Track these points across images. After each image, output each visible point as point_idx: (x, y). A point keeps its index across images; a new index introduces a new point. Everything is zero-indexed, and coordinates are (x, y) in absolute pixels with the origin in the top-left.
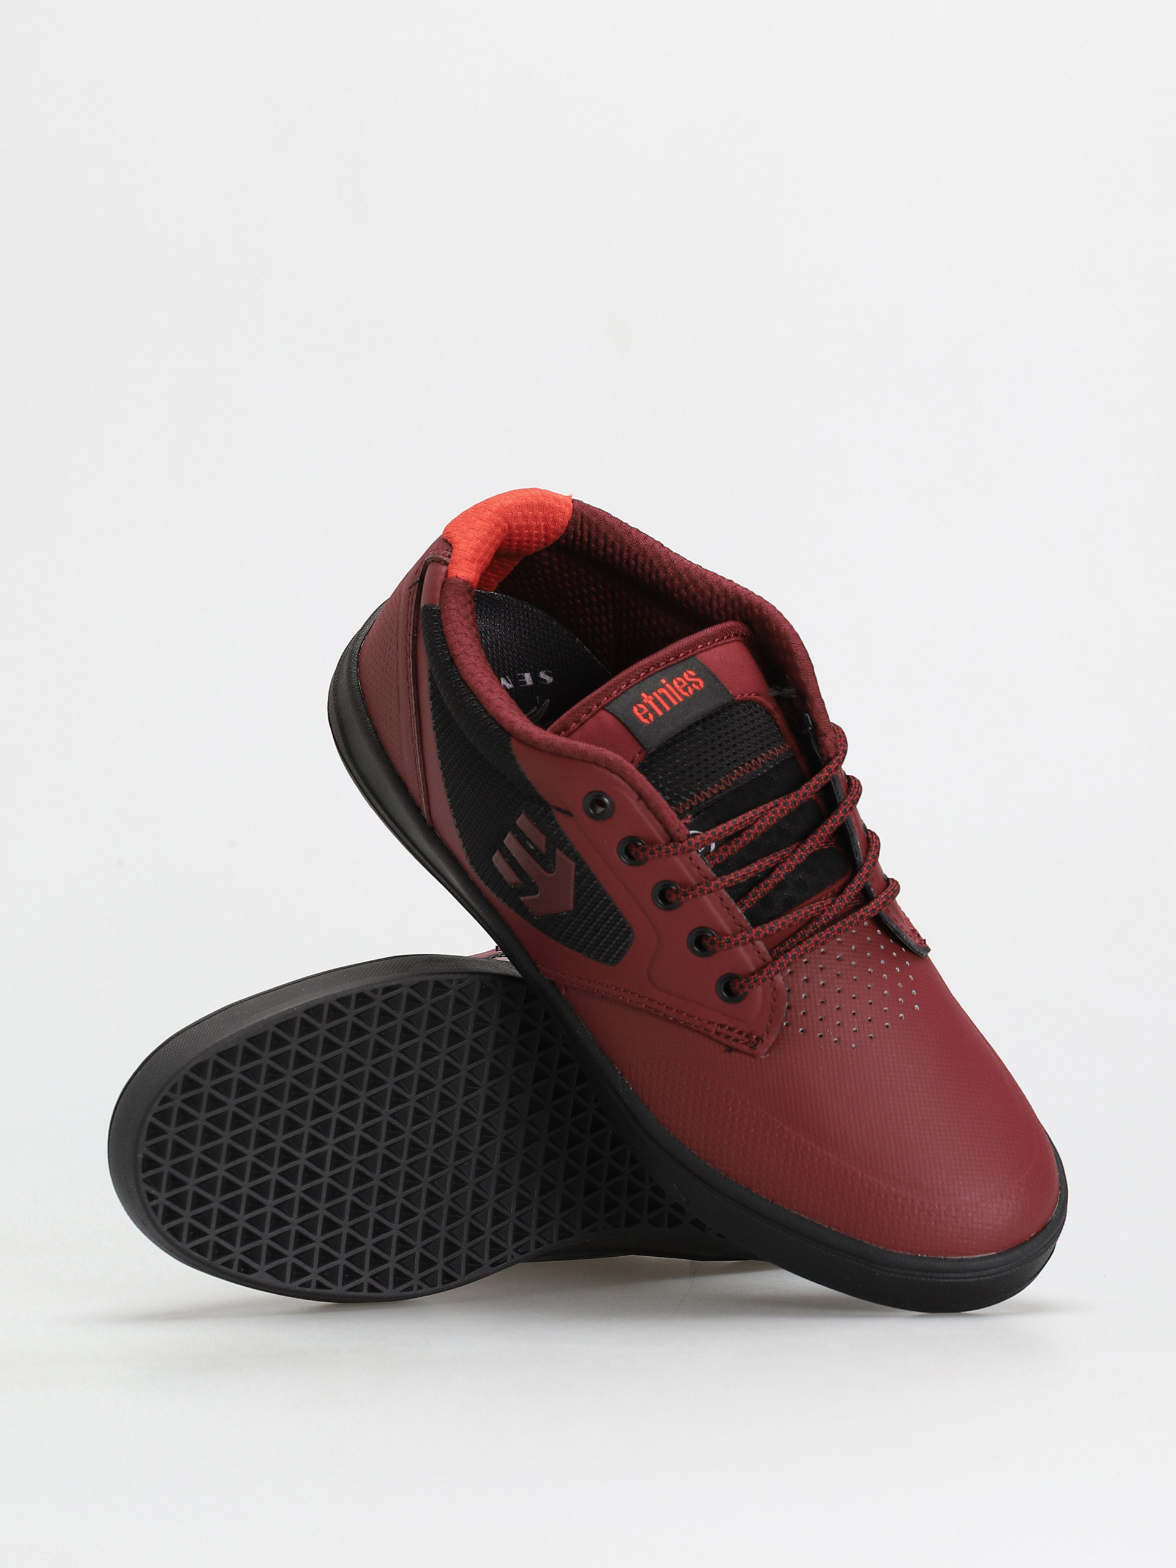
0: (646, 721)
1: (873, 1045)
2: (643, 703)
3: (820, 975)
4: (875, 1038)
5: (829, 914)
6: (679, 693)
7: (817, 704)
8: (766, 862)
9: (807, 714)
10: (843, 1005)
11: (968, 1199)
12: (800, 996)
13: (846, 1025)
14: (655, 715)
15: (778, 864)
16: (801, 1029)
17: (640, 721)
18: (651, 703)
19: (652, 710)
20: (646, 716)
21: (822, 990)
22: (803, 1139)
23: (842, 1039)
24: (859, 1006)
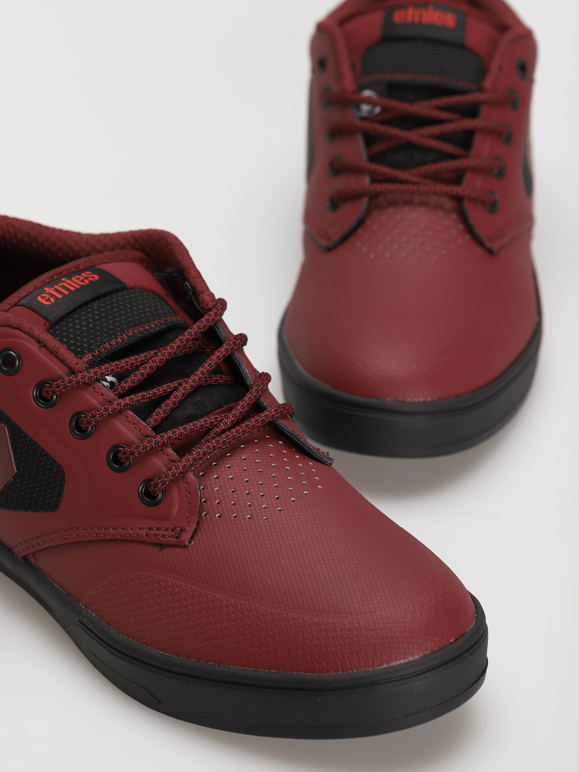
0: (48, 303)
1: (282, 515)
2: (47, 293)
3: (228, 472)
4: (283, 509)
5: (227, 421)
6: (77, 284)
7: (192, 272)
8: (165, 388)
9: (187, 283)
10: (252, 490)
11: (383, 613)
12: (213, 489)
13: (256, 504)
14: (57, 298)
15: (175, 389)
16: (218, 515)
17: (43, 304)
18: (52, 292)
19: (53, 296)
20: (48, 300)
21: (231, 482)
22: (232, 600)
23: (255, 515)
24: (266, 489)
